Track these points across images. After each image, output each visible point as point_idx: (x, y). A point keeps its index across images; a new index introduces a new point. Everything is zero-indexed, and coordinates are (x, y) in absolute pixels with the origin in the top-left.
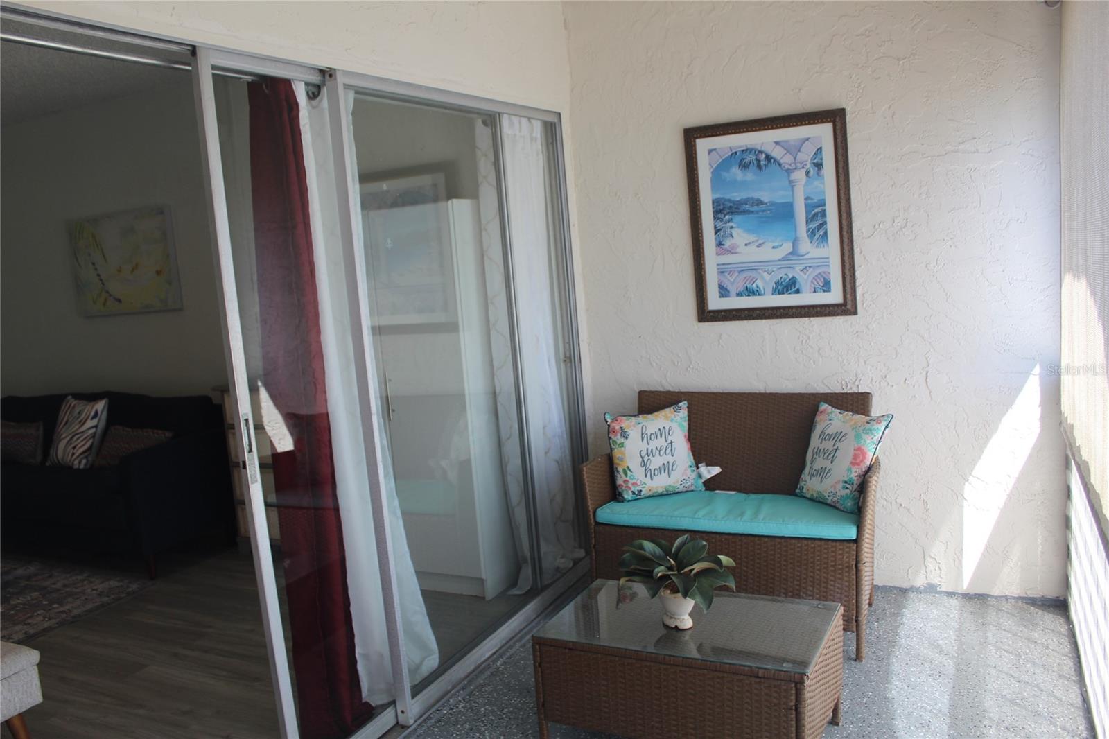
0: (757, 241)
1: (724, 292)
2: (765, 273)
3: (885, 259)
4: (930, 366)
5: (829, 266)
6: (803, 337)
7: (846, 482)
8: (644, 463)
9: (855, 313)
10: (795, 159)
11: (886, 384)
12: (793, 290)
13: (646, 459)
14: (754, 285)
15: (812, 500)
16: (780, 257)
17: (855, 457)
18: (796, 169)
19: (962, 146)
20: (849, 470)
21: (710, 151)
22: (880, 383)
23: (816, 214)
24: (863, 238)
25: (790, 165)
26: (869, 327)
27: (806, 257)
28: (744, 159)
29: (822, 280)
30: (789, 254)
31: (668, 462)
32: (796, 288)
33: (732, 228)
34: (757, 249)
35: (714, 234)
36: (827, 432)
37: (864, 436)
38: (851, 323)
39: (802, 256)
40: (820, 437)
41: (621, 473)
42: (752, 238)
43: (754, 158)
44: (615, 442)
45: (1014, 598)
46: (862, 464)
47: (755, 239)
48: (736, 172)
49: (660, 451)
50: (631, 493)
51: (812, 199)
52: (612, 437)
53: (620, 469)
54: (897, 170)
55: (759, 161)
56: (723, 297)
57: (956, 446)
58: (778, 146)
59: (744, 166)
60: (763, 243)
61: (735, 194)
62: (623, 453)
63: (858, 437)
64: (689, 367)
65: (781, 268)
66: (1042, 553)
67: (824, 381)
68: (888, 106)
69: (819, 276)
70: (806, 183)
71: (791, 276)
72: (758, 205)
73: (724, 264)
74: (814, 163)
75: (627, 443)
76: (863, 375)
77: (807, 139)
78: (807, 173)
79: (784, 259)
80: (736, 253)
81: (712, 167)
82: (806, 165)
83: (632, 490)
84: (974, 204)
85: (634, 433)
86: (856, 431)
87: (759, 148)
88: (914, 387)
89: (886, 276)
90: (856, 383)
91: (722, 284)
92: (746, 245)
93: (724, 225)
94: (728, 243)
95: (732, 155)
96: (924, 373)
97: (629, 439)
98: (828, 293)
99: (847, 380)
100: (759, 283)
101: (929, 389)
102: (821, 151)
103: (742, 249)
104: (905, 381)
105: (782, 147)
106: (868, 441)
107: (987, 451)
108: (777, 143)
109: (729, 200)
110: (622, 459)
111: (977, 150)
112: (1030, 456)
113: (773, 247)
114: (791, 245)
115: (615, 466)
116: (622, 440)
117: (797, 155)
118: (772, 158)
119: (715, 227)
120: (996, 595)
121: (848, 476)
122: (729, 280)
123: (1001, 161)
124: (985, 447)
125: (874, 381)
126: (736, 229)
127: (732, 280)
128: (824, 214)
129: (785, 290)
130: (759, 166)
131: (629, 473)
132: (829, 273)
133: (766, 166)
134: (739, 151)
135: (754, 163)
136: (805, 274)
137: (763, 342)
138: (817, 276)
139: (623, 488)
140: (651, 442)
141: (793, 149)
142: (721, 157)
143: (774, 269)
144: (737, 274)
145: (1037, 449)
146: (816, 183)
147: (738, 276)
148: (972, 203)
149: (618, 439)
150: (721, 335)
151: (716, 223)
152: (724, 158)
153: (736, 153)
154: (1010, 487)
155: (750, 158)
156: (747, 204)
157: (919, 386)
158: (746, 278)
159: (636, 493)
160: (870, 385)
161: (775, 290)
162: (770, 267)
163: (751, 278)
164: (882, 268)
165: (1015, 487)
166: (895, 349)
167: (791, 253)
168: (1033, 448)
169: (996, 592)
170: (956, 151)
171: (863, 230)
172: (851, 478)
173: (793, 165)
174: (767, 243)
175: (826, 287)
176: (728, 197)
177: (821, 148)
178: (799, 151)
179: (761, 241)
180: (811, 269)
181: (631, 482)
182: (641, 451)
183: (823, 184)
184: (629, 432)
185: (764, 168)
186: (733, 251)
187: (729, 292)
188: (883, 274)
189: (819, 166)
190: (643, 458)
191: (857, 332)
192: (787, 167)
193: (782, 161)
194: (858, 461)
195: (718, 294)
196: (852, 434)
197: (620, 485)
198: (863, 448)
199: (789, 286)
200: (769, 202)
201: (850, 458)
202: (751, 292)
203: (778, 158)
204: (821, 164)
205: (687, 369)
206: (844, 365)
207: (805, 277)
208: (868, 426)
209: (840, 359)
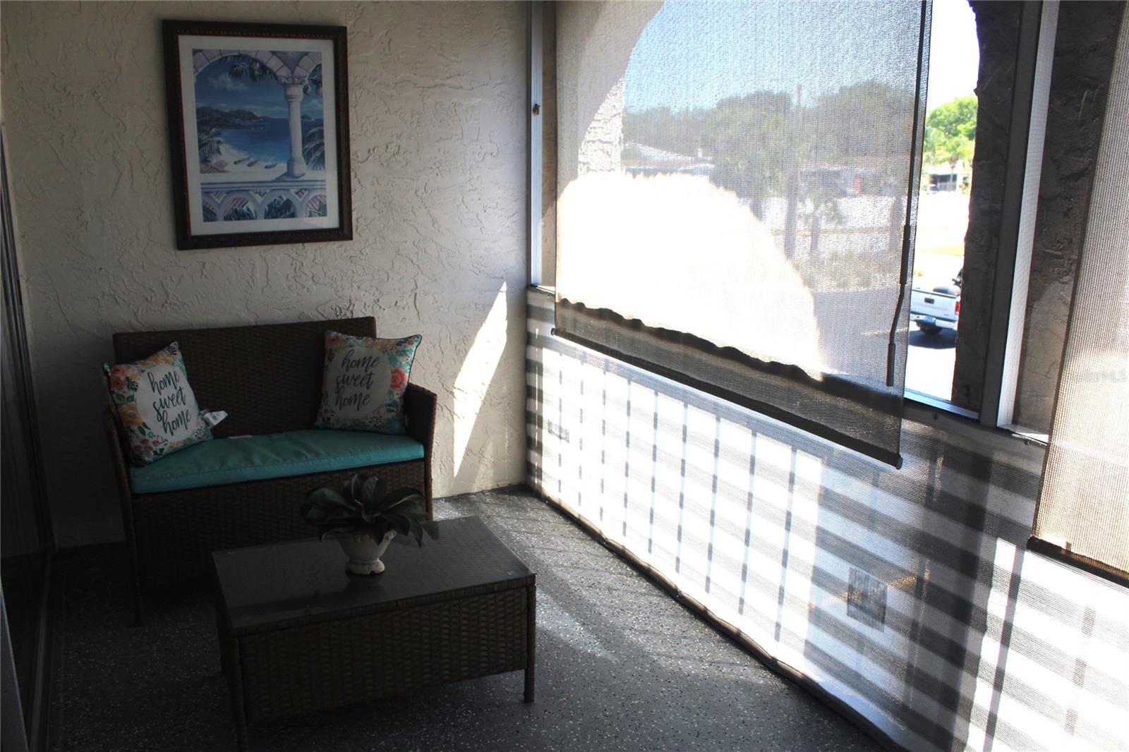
0: (248, 159)
1: (209, 215)
2: (257, 195)
3: (378, 184)
4: (419, 289)
5: (325, 189)
6: (296, 264)
7: (390, 405)
8: (161, 417)
9: (350, 238)
10: (293, 73)
11: (378, 308)
12: (288, 214)
13: (161, 411)
14: (245, 208)
15: (344, 429)
16: (274, 178)
17: (394, 379)
18: (293, 84)
19: (449, 81)
20: (390, 393)
21: (195, 52)
22: (373, 307)
23: (313, 134)
24: (358, 162)
25: (287, 79)
26: (363, 251)
27: (301, 179)
28: (235, 66)
29: (318, 203)
30: (283, 175)
31: (182, 412)
32: (292, 211)
33: (219, 142)
34: (248, 168)
35: (197, 149)
36: (352, 359)
37: (400, 359)
38: (346, 249)
39: (298, 177)
40: (343, 365)
41: (138, 433)
42: (242, 155)
43: (247, 66)
44: (120, 397)
45: (489, 491)
46: (402, 386)
47: (246, 157)
48: (226, 81)
49: (172, 400)
50: (152, 454)
51: (309, 118)
52: (116, 391)
53: (135, 428)
54: (392, 96)
55: (252, 71)
56: (209, 221)
57: (441, 363)
58: (274, 57)
59: (236, 75)
60: (255, 162)
61: (223, 105)
62: (134, 408)
63: (393, 360)
64: (166, 302)
65: (274, 190)
66: (509, 447)
67: (319, 310)
68: (385, 31)
69: (315, 199)
70: (303, 100)
71: (285, 198)
72: (249, 119)
73: (209, 184)
74: (312, 80)
75: (137, 395)
76: (356, 300)
77: (306, 54)
78: (305, 90)
79: (278, 180)
80: (224, 172)
81: (197, 71)
82: (304, 81)
83: (154, 450)
84: (457, 137)
85: (143, 383)
86: (389, 354)
87: (254, 56)
88: (404, 309)
89: (379, 201)
90: (351, 309)
91: (208, 206)
92: (236, 163)
93: (210, 139)
94: (215, 160)
95: (221, 59)
96: (413, 295)
97: (139, 390)
98: (324, 218)
99: (341, 306)
100: (251, 206)
101: (417, 310)
102: (321, 68)
103: (230, 167)
104: (396, 305)
105: (280, 59)
106: (404, 363)
107: (465, 363)
108: (274, 53)
109: (217, 111)
110: (134, 416)
111: (461, 87)
112: (499, 364)
113: (266, 167)
114: (286, 165)
115: (125, 425)
116: (131, 393)
117: (295, 68)
118: (267, 69)
119: (200, 141)
120: (475, 491)
121: (391, 399)
122: (215, 201)
123: (480, 100)
124: (464, 360)
125: (367, 305)
126: (224, 145)
127: (219, 202)
128: (321, 134)
129: (279, 214)
130: (253, 77)
131: (147, 431)
132: (325, 197)
133: (261, 77)
134: (230, 56)
135: (247, 73)
136: (300, 197)
137: (253, 270)
138: (313, 199)
139: (143, 449)
140: (162, 391)
141: (291, 61)
142: (209, 61)
143: (268, 191)
144: (225, 195)
145: (504, 358)
146: (314, 101)
147: (225, 197)
148: (456, 135)
149: (124, 392)
150: (205, 264)
151: (201, 136)
152: (211, 61)
153: (226, 58)
154: (485, 393)
155: (242, 66)
156: (237, 118)
157: (409, 308)
158: (235, 199)
159: (158, 452)
160: (364, 310)
161: (268, 215)
162: (263, 188)
163: (240, 201)
164: (376, 193)
165: (488, 393)
166: (387, 273)
167: (286, 175)
168: (502, 357)
169: (475, 489)
170: (444, 85)
171: (358, 154)
172: (395, 400)
173: (291, 79)
174: (259, 162)
175: (322, 211)
176: (215, 107)
177: (320, 65)
178: (298, 65)
179: (252, 160)
180: (306, 192)
181: (151, 440)
182: (154, 403)
183: (322, 103)
184: (138, 382)
185: (258, 79)
186: (220, 169)
187: (215, 215)
188: (377, 200)
189: (318, 83)
190: (158, 411)
191: (351, 257)
192: (284, 80)
193: (278, 74)
194: (398, 382)
195: (202, 217)
196: (385, 358)
197: (136, 447)
198: (400, 369)
199: (282, 209)
200: (262, 117)
201: (389, 382)
202: (240, 215)
203: (275, 70)
204: (321, 82)
205: (163, 305)
206: (338, 291)
207: (301, 200)
208: (400, 348)
209: (334, 285)
